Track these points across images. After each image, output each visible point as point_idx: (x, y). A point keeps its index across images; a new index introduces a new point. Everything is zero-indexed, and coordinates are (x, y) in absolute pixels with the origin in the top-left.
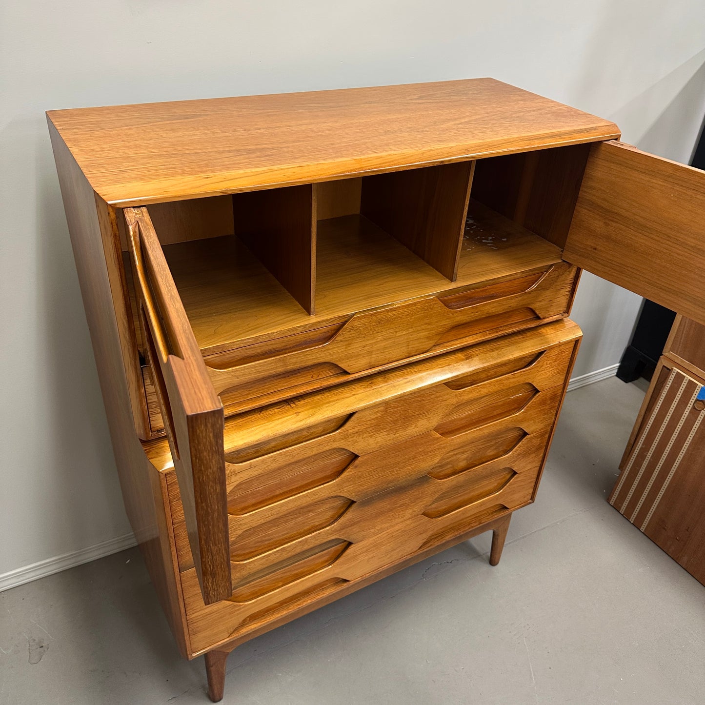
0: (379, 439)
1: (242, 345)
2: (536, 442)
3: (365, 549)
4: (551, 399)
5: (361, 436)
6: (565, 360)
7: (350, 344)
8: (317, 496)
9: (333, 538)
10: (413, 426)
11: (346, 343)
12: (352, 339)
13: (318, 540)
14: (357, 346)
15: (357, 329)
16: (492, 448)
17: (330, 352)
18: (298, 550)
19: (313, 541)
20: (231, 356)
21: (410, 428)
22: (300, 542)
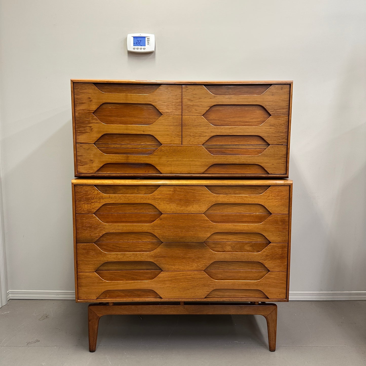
0: (172, 207)
1: (115, 147)
2: (279, 251)
3: (170, 278)
4: (281, 221)
5: (162, 202)
6: (285, 198)
7: (161, 158)
8: (141, 229)
9: (151, 260)
10: (191, 207)
11: (158, 157)
12: (162, 156)
13: (142, 257)
14: (164, 160)
15: (163, 151)
16: (248, 245)
17: (152, 159)
18: (132, 259)
19: (140, 257)
20: (111, 150)
21: (189, 207)
22: (133, 254)
